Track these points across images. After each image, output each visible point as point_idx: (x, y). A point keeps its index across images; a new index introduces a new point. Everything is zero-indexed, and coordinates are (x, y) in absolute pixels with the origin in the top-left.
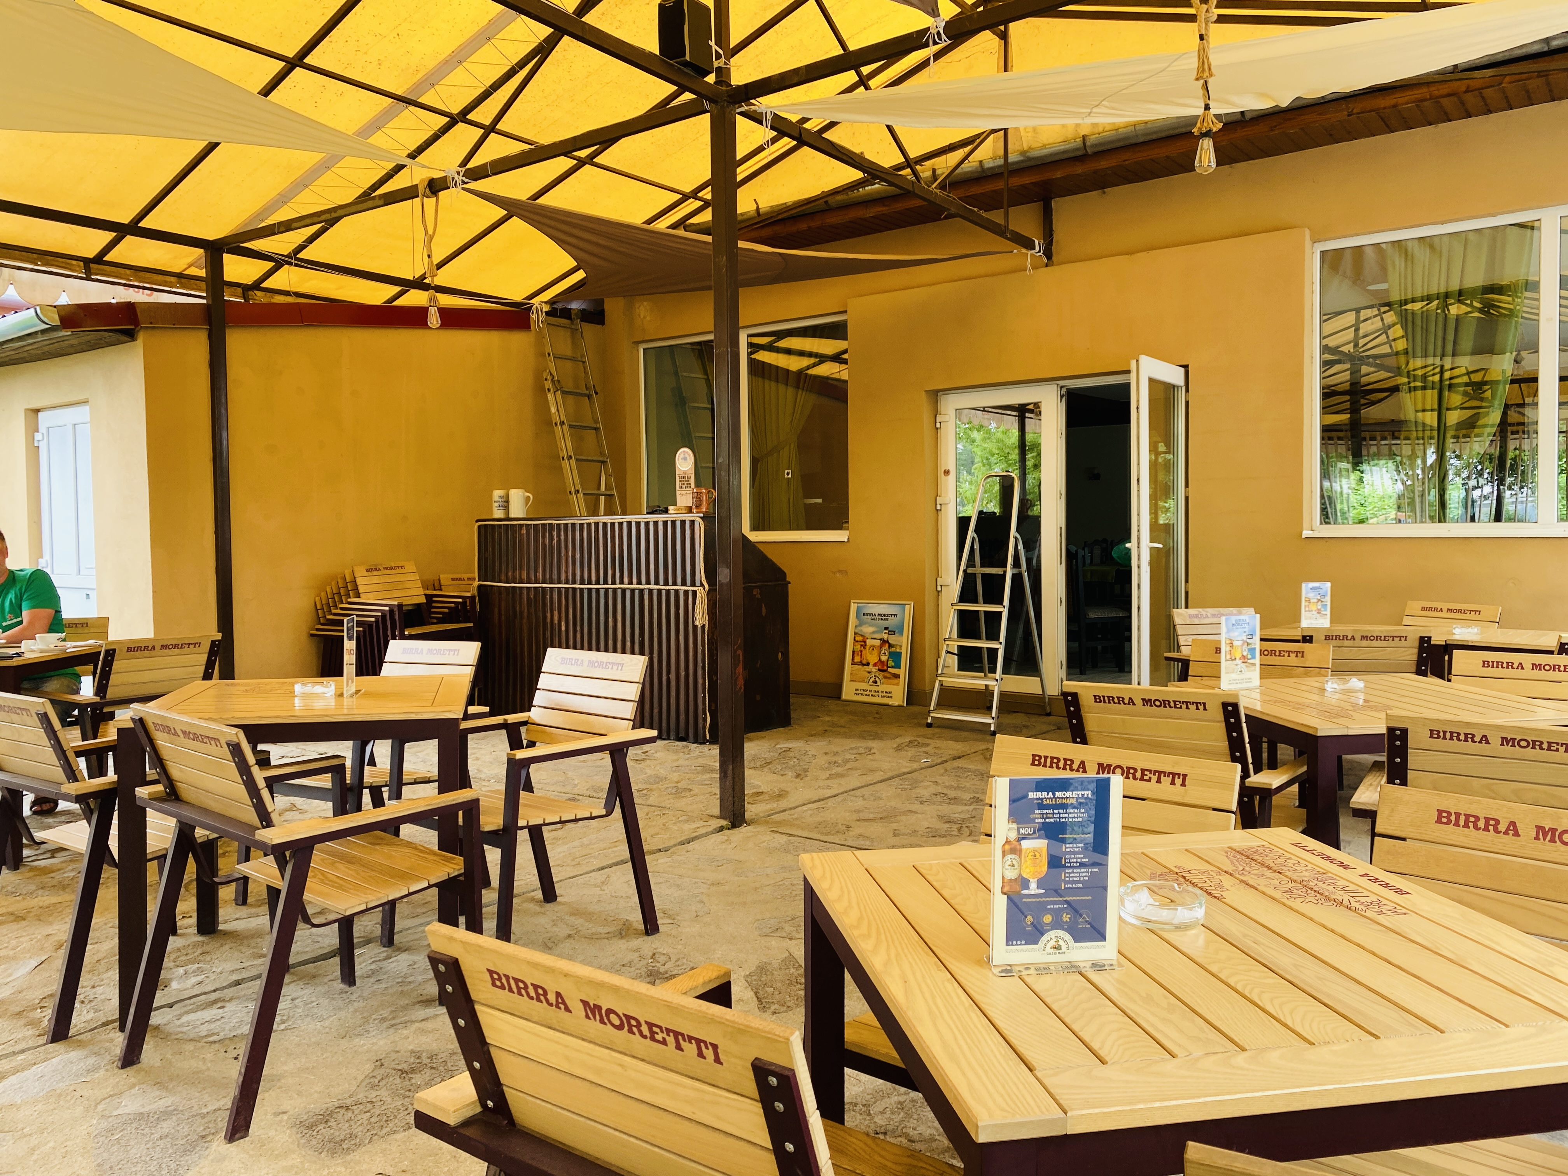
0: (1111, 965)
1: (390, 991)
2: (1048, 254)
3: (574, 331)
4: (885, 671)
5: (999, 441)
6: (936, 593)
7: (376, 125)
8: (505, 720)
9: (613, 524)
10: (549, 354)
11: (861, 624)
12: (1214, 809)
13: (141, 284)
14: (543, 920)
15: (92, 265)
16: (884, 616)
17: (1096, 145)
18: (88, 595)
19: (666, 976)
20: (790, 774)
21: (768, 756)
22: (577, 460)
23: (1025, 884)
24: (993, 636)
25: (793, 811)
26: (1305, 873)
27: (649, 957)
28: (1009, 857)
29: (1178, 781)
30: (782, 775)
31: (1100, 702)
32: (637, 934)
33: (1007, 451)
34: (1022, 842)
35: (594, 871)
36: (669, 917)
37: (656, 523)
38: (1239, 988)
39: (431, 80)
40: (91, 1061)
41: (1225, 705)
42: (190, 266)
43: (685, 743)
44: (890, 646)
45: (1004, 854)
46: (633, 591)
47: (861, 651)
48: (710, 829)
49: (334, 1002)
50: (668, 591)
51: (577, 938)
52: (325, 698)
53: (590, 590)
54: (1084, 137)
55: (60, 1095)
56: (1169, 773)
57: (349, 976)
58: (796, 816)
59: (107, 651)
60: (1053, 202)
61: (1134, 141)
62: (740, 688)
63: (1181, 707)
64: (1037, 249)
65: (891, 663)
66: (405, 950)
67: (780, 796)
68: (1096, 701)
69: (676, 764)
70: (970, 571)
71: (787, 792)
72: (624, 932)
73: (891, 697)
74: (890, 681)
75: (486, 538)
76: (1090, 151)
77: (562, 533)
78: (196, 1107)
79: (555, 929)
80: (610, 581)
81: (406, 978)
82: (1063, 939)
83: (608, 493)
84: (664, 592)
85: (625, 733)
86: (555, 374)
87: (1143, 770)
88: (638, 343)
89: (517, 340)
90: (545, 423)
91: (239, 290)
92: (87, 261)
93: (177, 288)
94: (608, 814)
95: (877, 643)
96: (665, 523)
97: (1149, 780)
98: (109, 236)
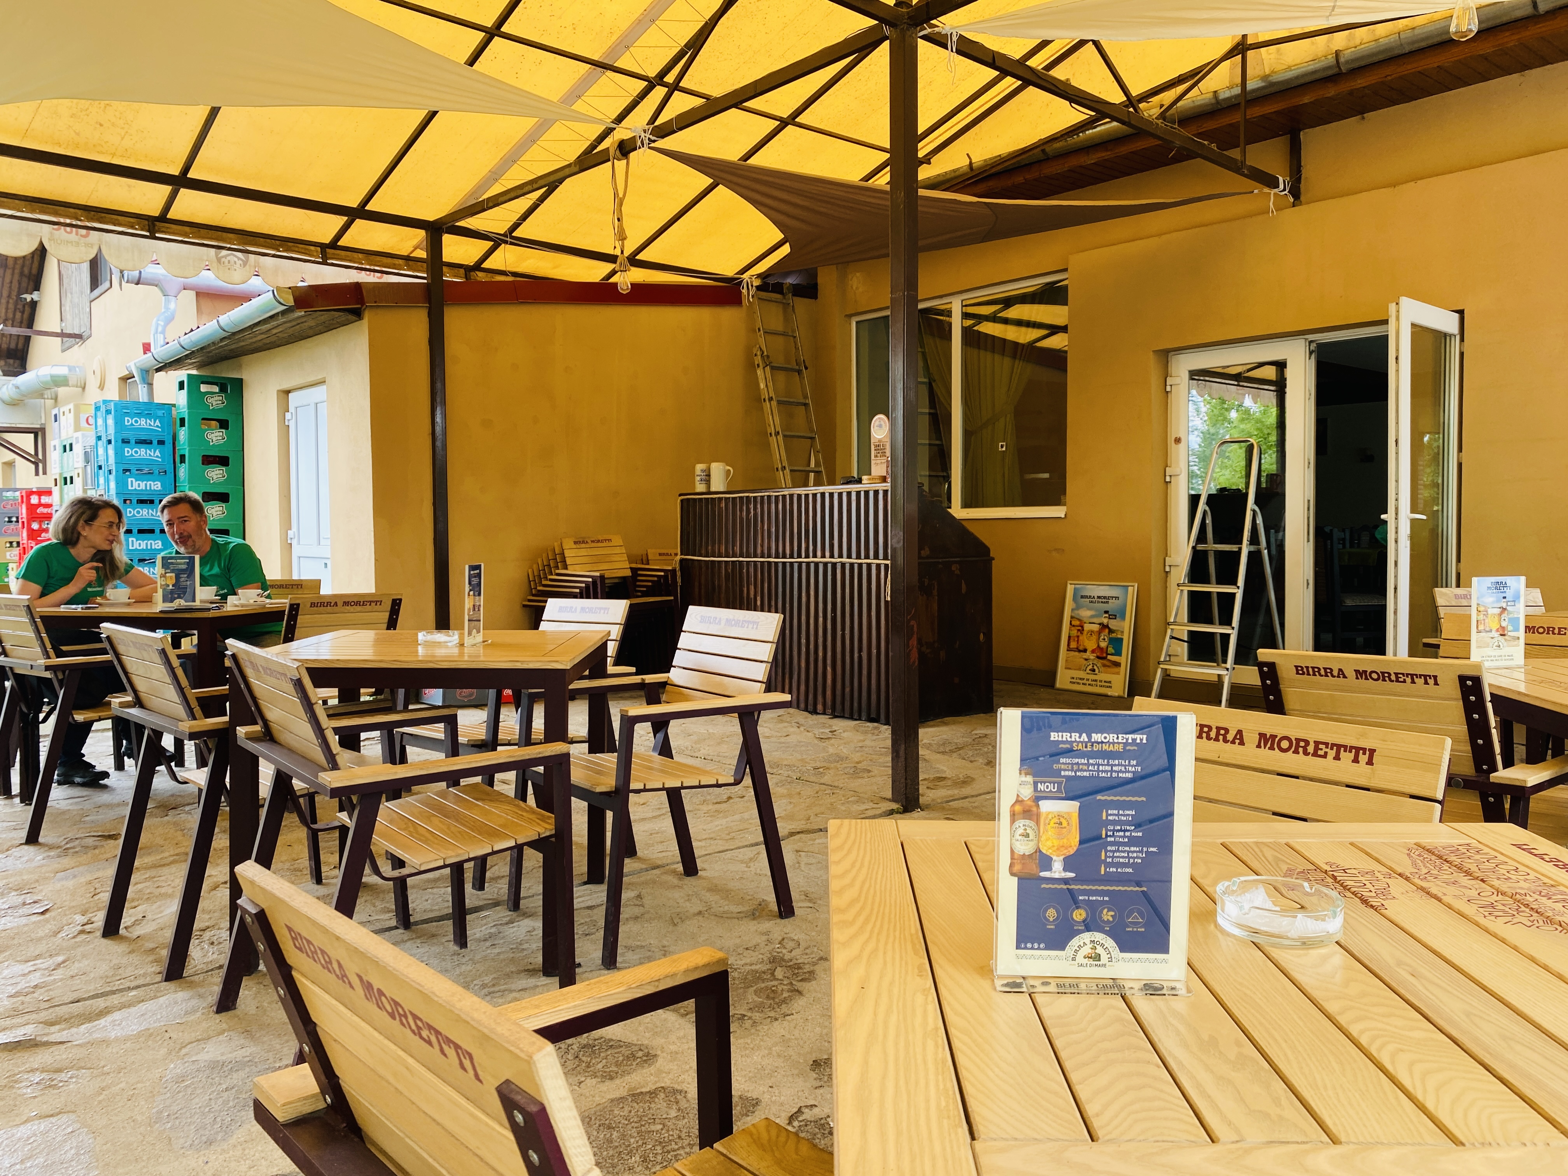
0: (1173, 989)
1: (502, 957)
2: (1296, 193)
3: (786, 306)
4: (1105, 658)
5: (1258, 421)
6: (1164, 574)
7: (576, 93)
8: (643, 679)
9: (807, 496)
10: (759, 330)
11: (1078, 607)
12: (1413, 797)
13: (372, 267)
14: (677, 894)
15: (328, 250)
16: (1105, 599)
17: (1353, 61)
18: (326, 564)
19: (789, 964)
20: (981, 761)
21: (960, 741)
22: (784, 436)
23: (1045, 862)
24: (1226, 621)
25: (974, 799)
26: (1522, 884)
27: (777, 942)
28: (1021, 823)
29: (1363, 758)
30: (971, 762)
31: (1303, 674)
32: (770, 916)
33: (1266, 432)
34: (1041, 803)
35: (746, 846)
36: (810, 901)
37: (849, 494)
38: (1364, 1041)
39: (625, 43)
40: (194, 1002)
41: (1462, 679)
42: (415, 249)
43: (876, 724)
44: (1111, 631)
45: (1014, 817)
46: (825, 564)
47: (1078, 637)
48: (879, 812)
49: (444, 963)
50: (860, 565)
51: (706, 916)
52: (447, 647)
53: (784, 563)
54: (1337, 53)
55: (151, 1035)
56: (1352, 748)
57: (461, 939)
58: (976, 804)
59: (291, 606)
60: (1302, 133)
61: (1397, 52)
62: (914, 662)
63: (1404, 681)
64: (1281, 187)
65: (1111, 650)
66: (530, 916)
67: (964, 782)
68: (1298, 673)
69: (860, 744)
70: (1200, 547)
71: (973, 779)
72: (757, 913)
73: (1110, 687)
74: (1109, 670)
75: (688, 512)
76: (1344, 69)
77: (759, 506)
78: (271, 1060)
79: (688, 904)
80: (803, 555)
81: (521, 944)
82: (1102, 945)
83: (816, 469)
84: (856, 566)
85: (756, 695)
86: (764, 349)
87: (1317, 743)
88: (850, 316)
89: (727, 315)
90: (755, 400)
91: (462, 271)
92: (323, 247)
93: (405, 270)
94: (737, 782)
95: (1096, 628)
96: (858, 493)
97: (1325, 756)
98: (341, 220)
